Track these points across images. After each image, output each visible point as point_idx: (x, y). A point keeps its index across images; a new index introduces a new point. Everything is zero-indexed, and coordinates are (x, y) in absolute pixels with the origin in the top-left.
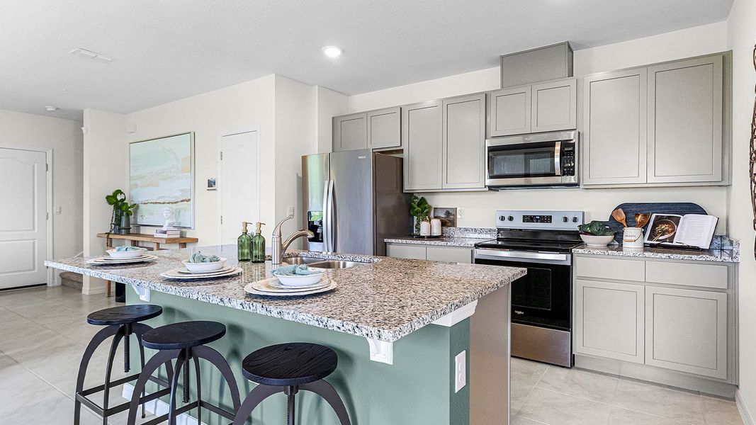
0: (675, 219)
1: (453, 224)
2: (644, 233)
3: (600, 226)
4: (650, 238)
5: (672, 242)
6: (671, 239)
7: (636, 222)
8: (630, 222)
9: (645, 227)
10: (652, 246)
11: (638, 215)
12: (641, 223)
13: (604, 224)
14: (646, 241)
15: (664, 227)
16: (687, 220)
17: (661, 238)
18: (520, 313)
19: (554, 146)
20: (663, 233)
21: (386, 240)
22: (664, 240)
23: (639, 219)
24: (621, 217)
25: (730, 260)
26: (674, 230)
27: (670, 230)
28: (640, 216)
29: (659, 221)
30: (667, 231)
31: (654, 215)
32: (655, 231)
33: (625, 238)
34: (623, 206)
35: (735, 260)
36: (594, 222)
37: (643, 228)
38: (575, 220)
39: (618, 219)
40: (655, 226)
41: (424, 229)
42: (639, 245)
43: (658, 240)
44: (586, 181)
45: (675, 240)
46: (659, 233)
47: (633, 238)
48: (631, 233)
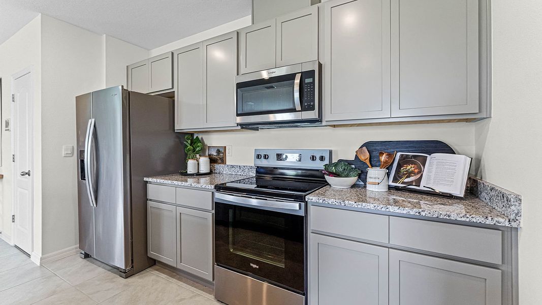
0: (421, 158)
1: (223, 161)
2: (388, 174)
3: (345, 165)
4: (395, 180)
5: (419, 186)
6: (418, 182)
7: (379, 161)
8: (374, 162)
9: (389, 168)
10: (397, 189)
11: (382, 154)
12: (386, 162)
13: (349, 163)
14: (391, 183)
15: (410, 167)
16: (435, 160)
17: (406, 180)
18: (255, 266)
19: (294, 79)
20: (409, 174)
21: (145, 179)
22: (410, 183)
23: (383, 158)
24: (365, 156)
25: (507, 224)
26: (420, 172)
27: (416, 171)
28: (384, 155)
29: (404, 161)
30: (412, 172)
31: (399, 154)
32: (400, 171)
33: (369, 180)
34: (368, 145)
35: (514, 225)
36: (340, 161)
37: (387, 168)
38: (322, 158)
39: (362, 158)
40: (399, 166)
41: (191, 166)
42: (383, 188)
43: (403, 183)
44: (327, 116)
45: (423, 183)
46: (404, 174)
47: (377, 181)
48: (375, 174)
